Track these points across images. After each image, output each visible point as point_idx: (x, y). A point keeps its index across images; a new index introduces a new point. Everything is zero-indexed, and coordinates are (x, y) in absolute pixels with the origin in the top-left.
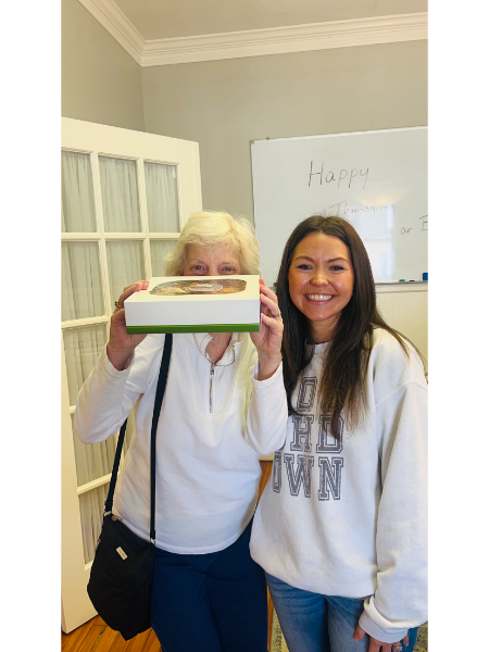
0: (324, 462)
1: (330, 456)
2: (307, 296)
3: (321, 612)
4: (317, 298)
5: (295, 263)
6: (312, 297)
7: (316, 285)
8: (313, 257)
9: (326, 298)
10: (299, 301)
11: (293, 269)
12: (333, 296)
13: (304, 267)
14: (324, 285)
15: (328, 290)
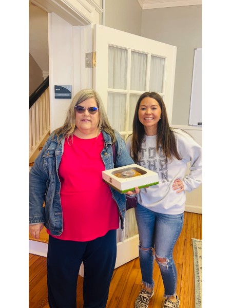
2: (144, 119)
3: (154, 219)
4: (148, 119)
5: (140, 108)
6: (146, 119)
8: (146, 105)
9: (151, 119)
10: (142, 120)
11: (140, 110)
13: (143, 109)
15: (151, 116)
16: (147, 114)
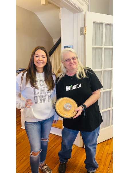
0: (49, 95)
1: (49, 94)
4: (40, 63)
5: (35, 55)
8: (39, 55)
10: (36, 64)
11: (35, 57)
12: (43, 63)
13: (37, 57)
15: (42, 62)
16: (39, 60)
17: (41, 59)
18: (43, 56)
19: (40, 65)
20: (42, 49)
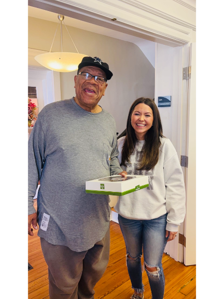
4: (140, 125)
5: (133, 113)
6: (138, 125)
7: (140, 121)
8: (140, 111)
9: (143, 125)
10: (134, 126)
12: (146, 125)
13: (136, 114)
14: (143, 121)
15: (144, 123)
17: (143, 118)
18: (147, 114)
19: (141, 129)
20: (146, 103)
